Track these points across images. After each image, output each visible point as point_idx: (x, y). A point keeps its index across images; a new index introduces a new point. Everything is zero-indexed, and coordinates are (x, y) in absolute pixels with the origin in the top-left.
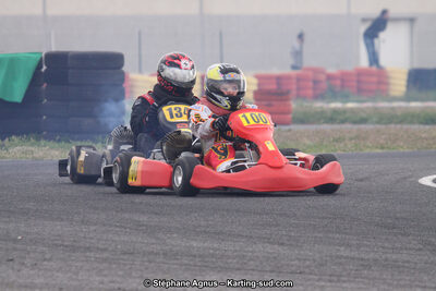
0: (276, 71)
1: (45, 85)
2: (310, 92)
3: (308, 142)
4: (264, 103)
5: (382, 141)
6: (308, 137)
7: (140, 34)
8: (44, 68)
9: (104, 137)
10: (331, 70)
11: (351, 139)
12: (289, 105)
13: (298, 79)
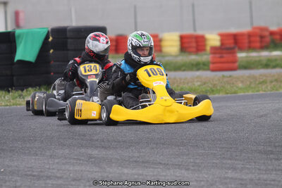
0: (233, 30)
1: (51, 51)
2: (258, 44)
3: (240, 85)
4: (218, 55)
6: (242, 82)
7: (135, 7)
8: (51, 39)
10: (274, 28)
11: (271, 82)
12: (236, 56)
13: (250, 35)
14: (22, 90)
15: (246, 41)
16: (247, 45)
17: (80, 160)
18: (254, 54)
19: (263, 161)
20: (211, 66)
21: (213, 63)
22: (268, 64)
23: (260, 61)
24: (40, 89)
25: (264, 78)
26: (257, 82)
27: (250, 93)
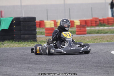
0: (85, 19)
1: (14, 26)
2: (95, 24)
3: (87, 40)
4: (79, 29)
5: (108, 39)
6: (88, 39)
7: (47, 10)
8: (14, 22)
9: (31, 40)
10: (101, 18)
11: (100, 39)
12: (86, 29)
13: (91, 21)
14: (3, 42)
15: (90, 23)
16: (90, 25)
17: (25, 69)
18: (93, 28)
19: (96, 70)
20: (76, 33)
21: (77, 31)
22: (98, 32)
23: (95, 31)
24: (10, 41)
25: (97, 37)
26: (94, 39)
27: (91, 43)
